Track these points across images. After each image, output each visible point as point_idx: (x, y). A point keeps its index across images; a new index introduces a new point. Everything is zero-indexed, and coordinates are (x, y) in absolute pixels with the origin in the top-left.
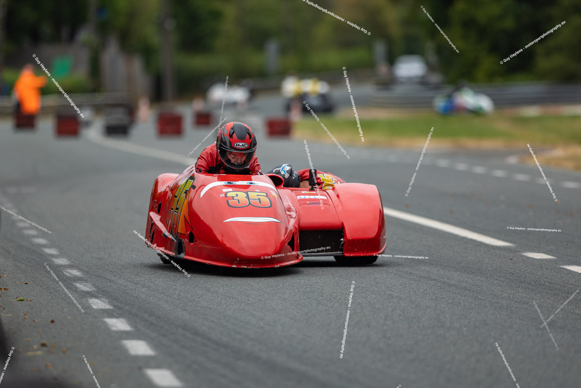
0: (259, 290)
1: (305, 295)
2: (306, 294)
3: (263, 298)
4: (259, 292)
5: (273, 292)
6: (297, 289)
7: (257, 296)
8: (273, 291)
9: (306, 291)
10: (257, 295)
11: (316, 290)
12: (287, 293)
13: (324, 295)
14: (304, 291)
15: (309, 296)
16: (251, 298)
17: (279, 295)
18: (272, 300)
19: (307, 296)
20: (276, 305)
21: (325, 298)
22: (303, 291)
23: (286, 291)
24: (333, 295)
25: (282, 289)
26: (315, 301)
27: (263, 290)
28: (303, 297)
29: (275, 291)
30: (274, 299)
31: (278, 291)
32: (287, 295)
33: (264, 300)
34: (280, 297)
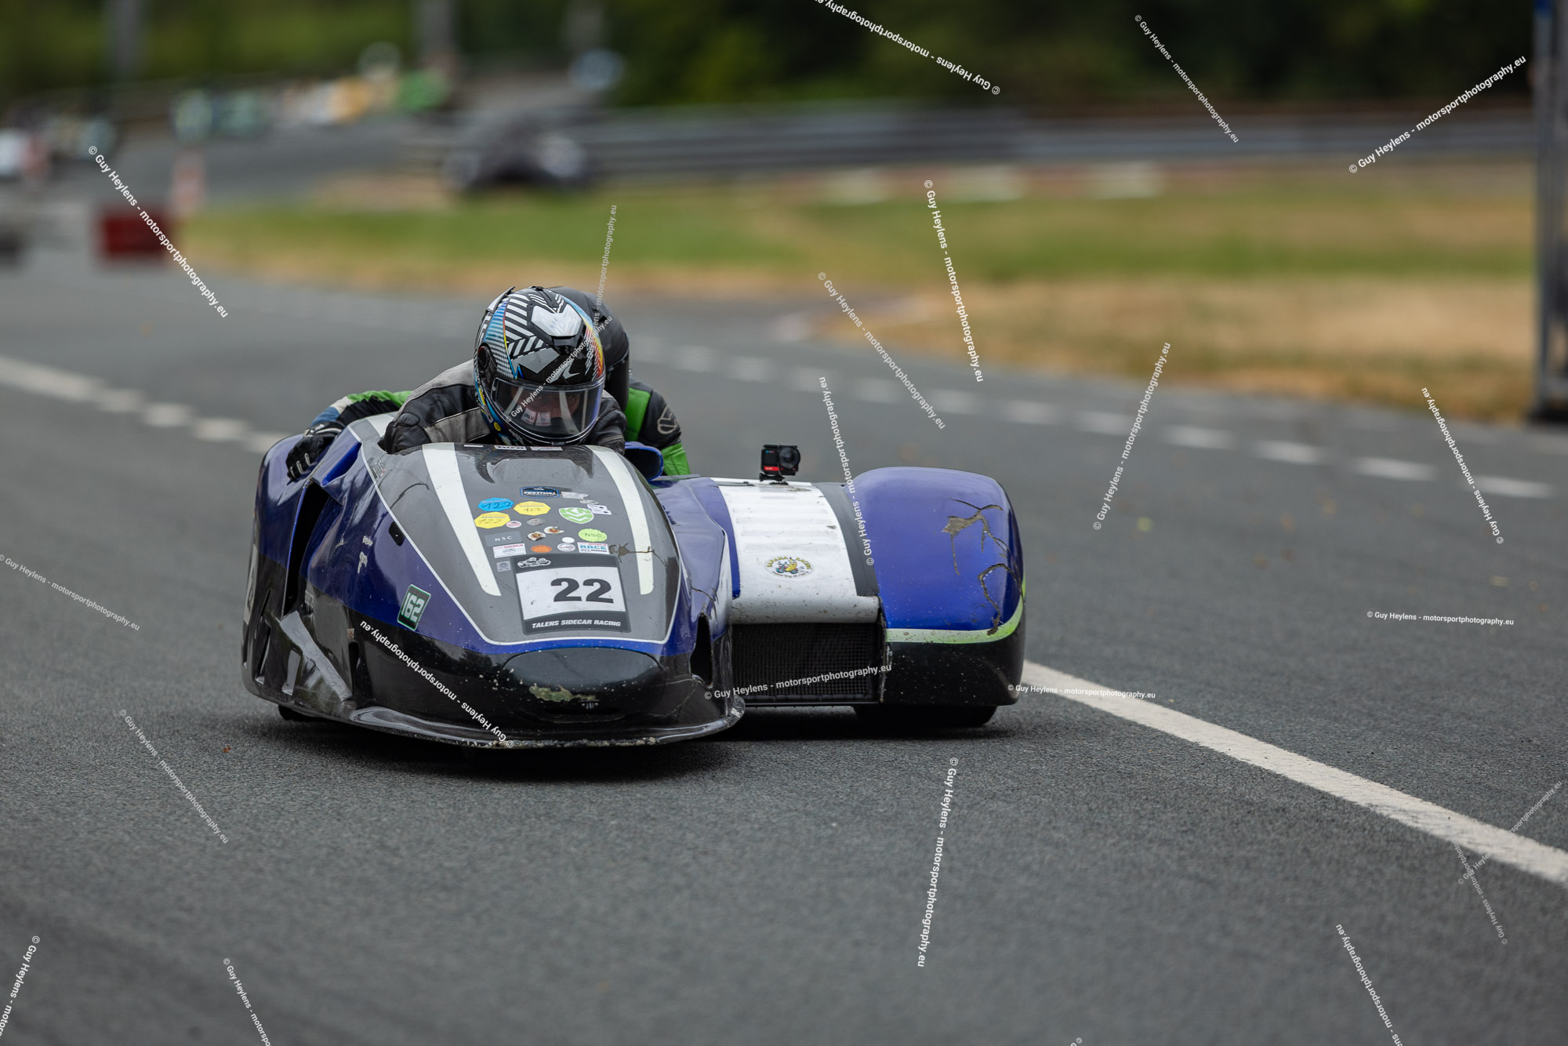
0: (34, 711)
1: (165, 724)
2: (167, 723)
3: (45, 734)
4: (33, 716)
5: (76, 716)
6: (142, 706)
7: (29, 728)
8: (74, 713)
9: (168, 713)
10: (27, 725)
11: (196, 710)
12: (114, 718)
13: (220, 724)
14: (163, 713)
15: (176, 728)
16: (10, 732)
17: (91, 725)
18: (69, 740)
19: (169, 728)
20: (79, 753)
21: (221, 732)
22: (160, 711)
23: (111, 713)
24: (245, 723)
25: (101, 708)
26: (194, 741)
27: (46, 712)
28: (159, 732)
29: (79, 714)
30: (76, 736)
31: (89, 712)
32: (113, 724)
33: (46, 740)
34: (94, 731)
